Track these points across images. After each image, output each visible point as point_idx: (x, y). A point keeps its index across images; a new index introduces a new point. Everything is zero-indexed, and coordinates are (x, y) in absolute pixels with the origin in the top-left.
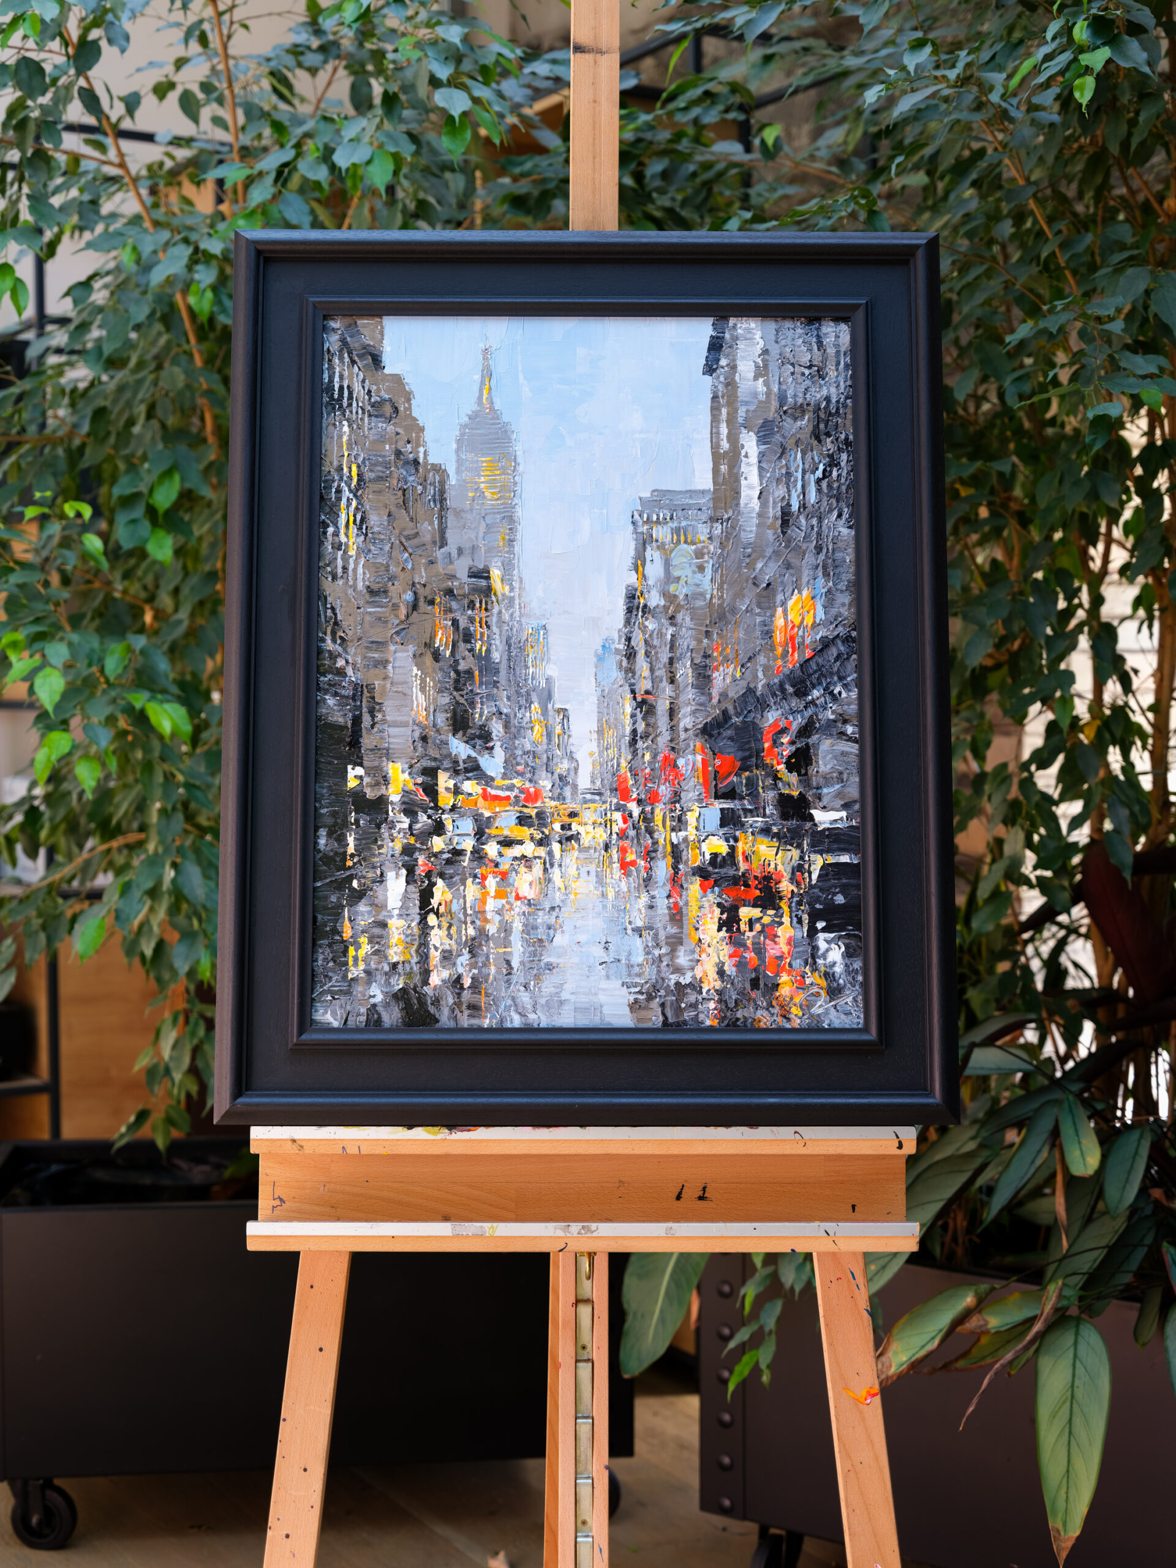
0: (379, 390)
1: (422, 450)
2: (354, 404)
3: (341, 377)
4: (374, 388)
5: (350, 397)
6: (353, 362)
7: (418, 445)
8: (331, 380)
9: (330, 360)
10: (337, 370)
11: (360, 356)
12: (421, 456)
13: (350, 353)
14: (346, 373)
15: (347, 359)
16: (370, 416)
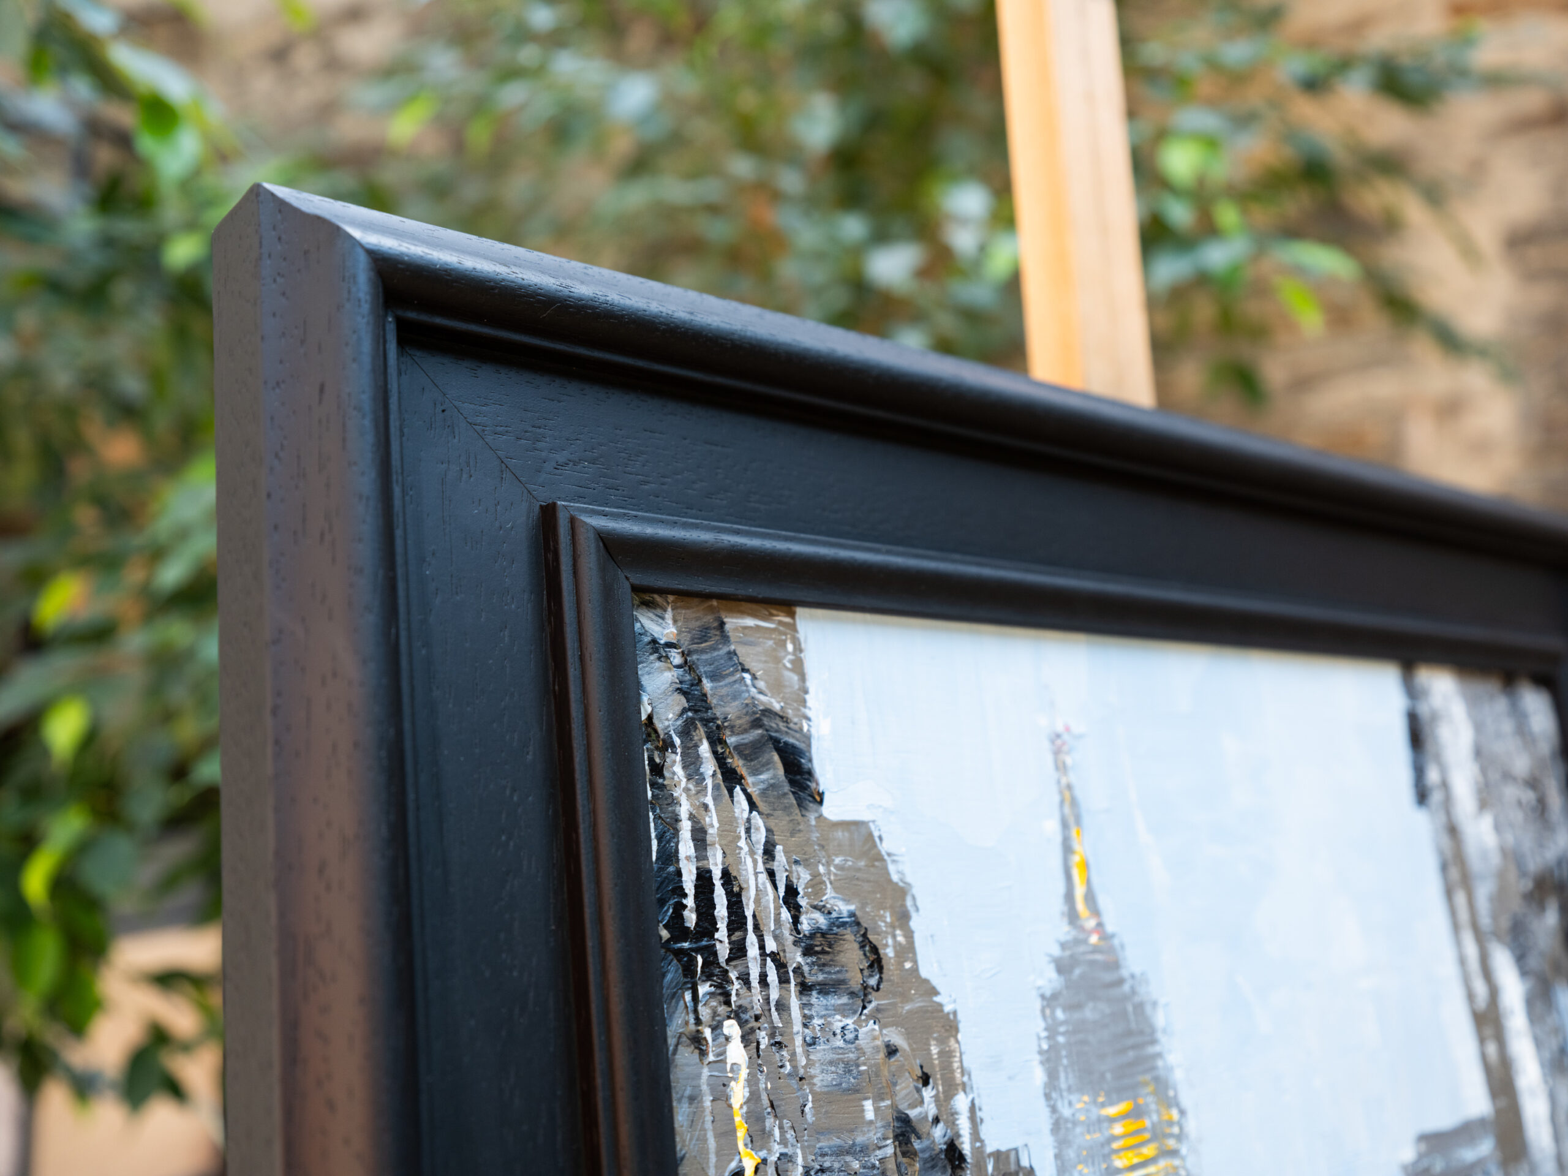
0: (816, 883)
1: (961, 1102)
2: (753, 951)
3: (700, 837)
4: (803, 878)
5: (737, 921)
6: (731, 778)
7: (951, 1088)
8: (669, 856)
9: (658, 770)
10: (684, 810)
11: (750, 752)
12: (964, 1125)
13: (716, 741)
14: (712, 822)
15: (709, 767)
16: (805, 988)
